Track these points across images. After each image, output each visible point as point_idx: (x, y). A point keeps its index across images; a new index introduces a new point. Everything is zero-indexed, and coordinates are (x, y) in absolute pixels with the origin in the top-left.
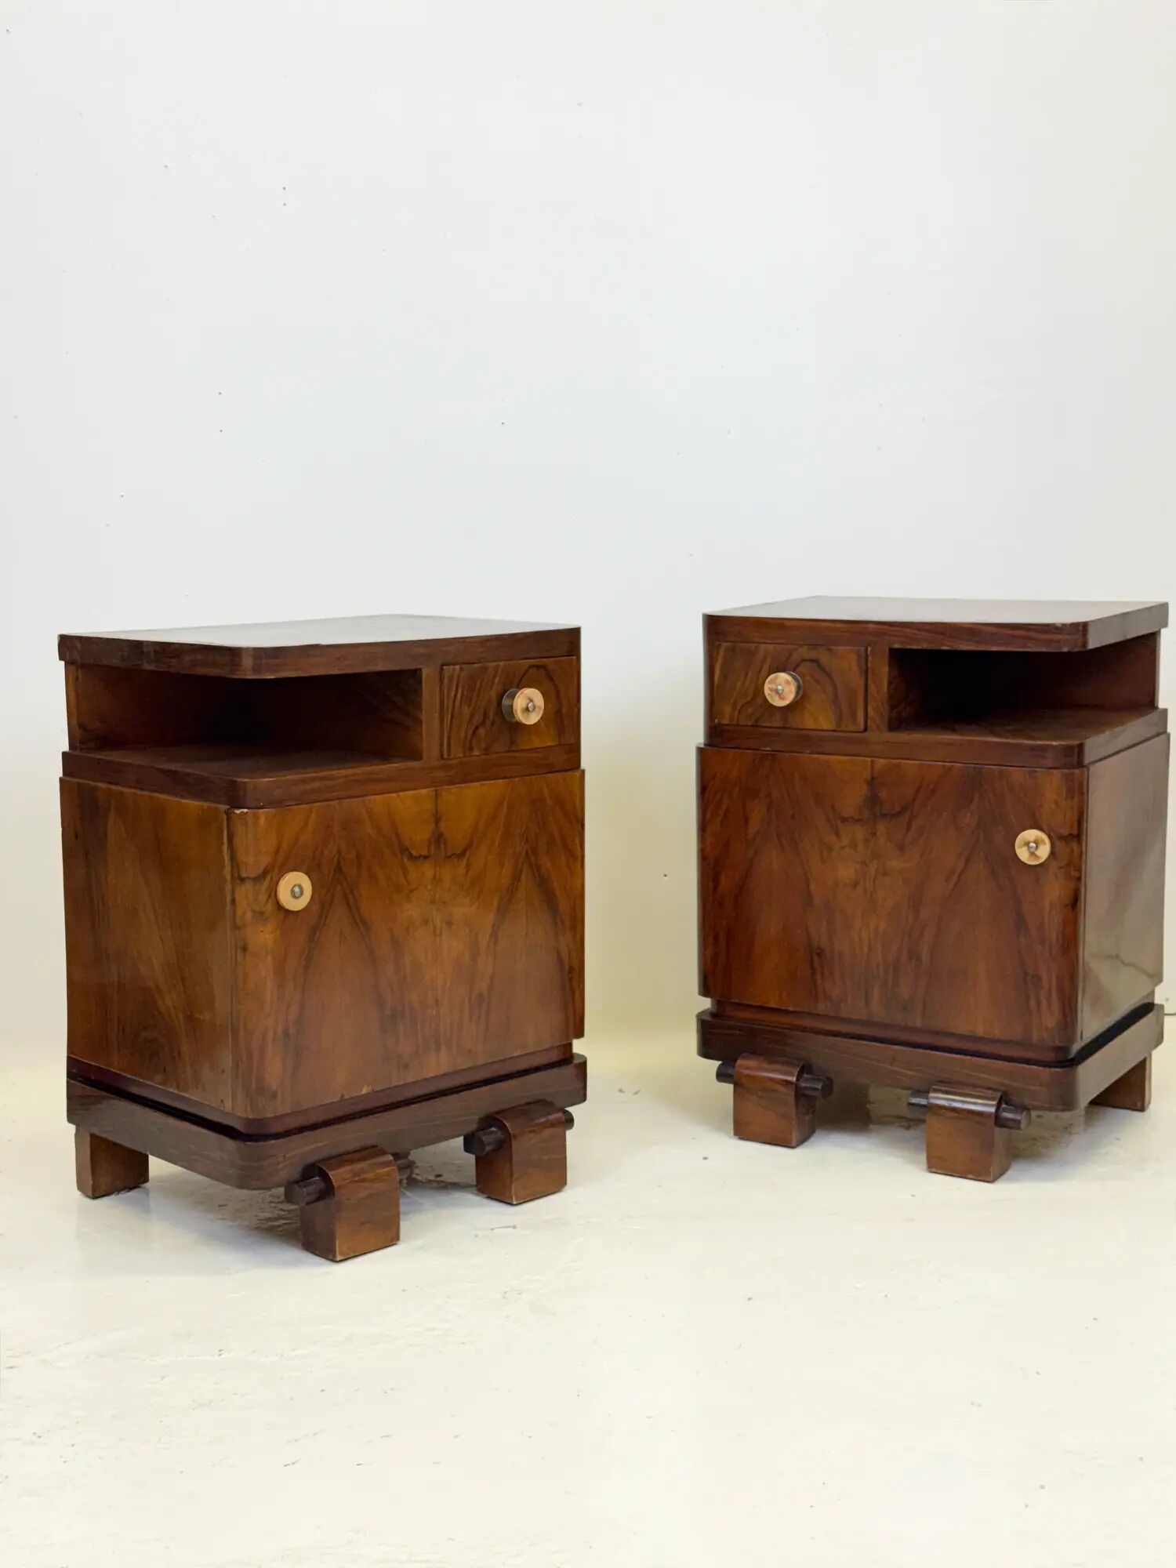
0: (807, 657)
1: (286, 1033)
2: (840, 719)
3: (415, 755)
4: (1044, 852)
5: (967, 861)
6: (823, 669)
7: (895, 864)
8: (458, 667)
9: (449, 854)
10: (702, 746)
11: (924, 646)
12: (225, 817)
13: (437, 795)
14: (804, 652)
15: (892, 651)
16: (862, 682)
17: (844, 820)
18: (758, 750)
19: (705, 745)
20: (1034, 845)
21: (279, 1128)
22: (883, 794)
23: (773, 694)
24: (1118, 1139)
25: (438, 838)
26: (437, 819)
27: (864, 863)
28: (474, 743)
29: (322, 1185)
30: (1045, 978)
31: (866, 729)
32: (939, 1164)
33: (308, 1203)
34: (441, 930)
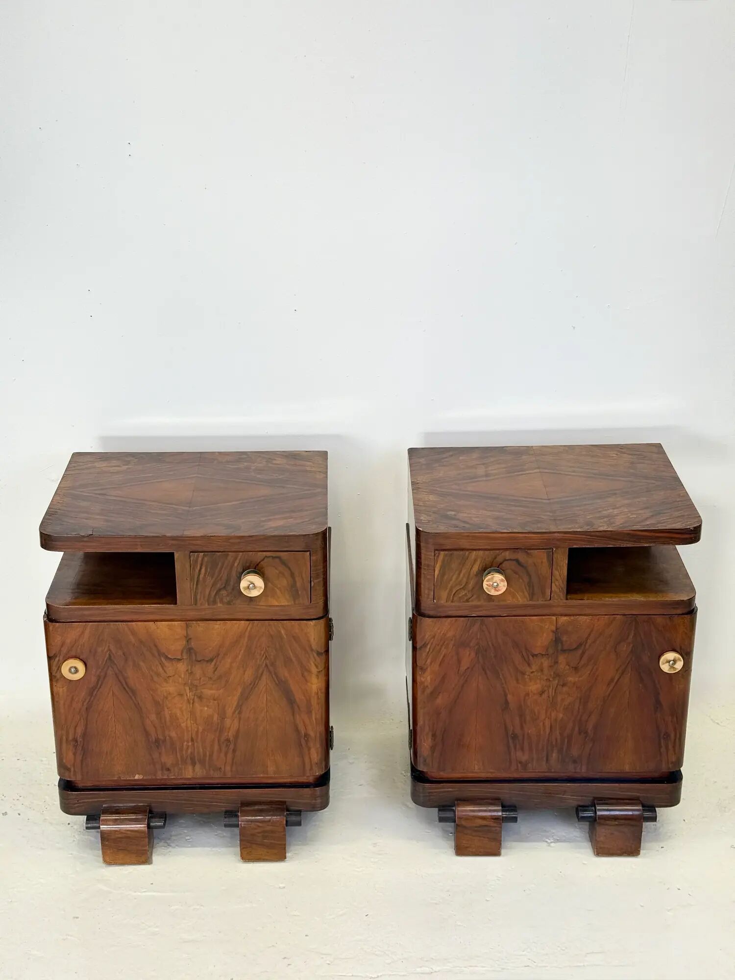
0: (508, 557)
2: (532, 595)
5: (623, 673)
6: (520, 564)
7: (571, 679)
15: (571, 550)
16: (549, 572)
17: (535, 655)
20: (673, 662)
22: (564, 638)
23: (490, 588)
27: (548, 680)
30: (672, 735)
31: (550, 599)
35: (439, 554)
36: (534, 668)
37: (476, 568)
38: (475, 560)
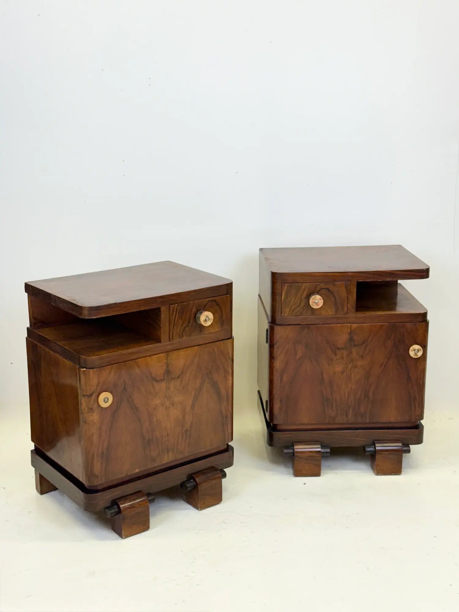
0: (323, 287)
2: (337, 310)
3: (158, 341)
4: (420, 353)
5: (388, 359)
6: (330, 291)
7: (359, 363)
8: (176, 305)
9: (173, 377)
12: (78, 370)
13: (167, 356)
15: (358, 283)
16: (346, 296)
17: (339, 349)
20: (417, 352)
21: (99, 488)
22: (355, 338)
23: (313, 304)
25: (168, 372)
26: (168, 365)
28: (184, 334)
29: (117, 509)
31: (347, 313)
34: (169, 408)
35: (284, 285)
36: (339, 356)
37: (305, 294)
38: (305, 290)
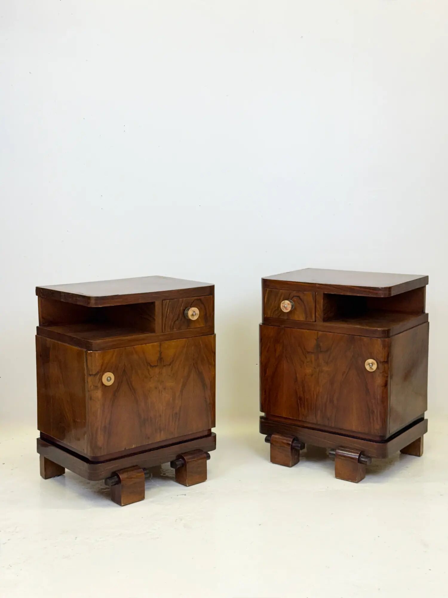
0: (295, 295)
1: (105, 427)
2: (306, 318)
3: (153, 331)
4: (375, 367)
5: (350, 369)
6: (301, 299)
7: (325, 369)
8: (168, 301)
9: (165, 364)
10: (261, 324)
11: (335, 293)
12: (85, 353)
13: (160, 345)
14: (294, 293)
15: (324, 294)
16: (314, 305)
17: (308, 352)
18: (280, 326)
19: (262, 324)
20: (371, 365)
21: (102, 459)
22: (321, 344)
23: (284, 308)
24: (407, 467)
25: (161, 359)
26: (161, 353)
27: (315, 368)
28: (174, 327)
29: (117, 479)
30: (375, 412)
31: (315, 321)
32: (339, 476)
33: (112, 486)
34: (162, 391)
36: (308, 359)
